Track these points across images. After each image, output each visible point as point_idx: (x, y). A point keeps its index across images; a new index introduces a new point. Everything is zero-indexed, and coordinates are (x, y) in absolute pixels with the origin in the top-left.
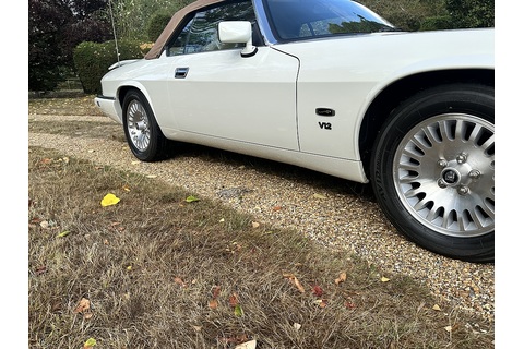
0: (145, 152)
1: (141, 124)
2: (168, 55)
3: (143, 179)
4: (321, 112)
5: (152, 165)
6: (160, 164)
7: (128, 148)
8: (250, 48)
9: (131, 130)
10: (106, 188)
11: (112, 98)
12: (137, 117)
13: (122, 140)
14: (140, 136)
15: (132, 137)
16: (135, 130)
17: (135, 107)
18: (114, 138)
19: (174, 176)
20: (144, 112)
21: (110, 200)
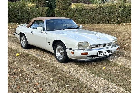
0: (24, 47)
1: (24, 41)
2: (31, 28)
3: (23, 52)
4: (49, 43)
5: (26, 50)
6: (27, 50)
7: (21, 46)
8: (42, 31)
9: (22, 42)
10: (16, 53)
11: (18, 34)
12: (23, 39)
13: (19, 43)
14: (23, 43)
15: (22, 43)
16: (23, 42)
17: (23, 37)
18: (17, 43)
19: (29, 52)
20: (25, 38)
21: (17, 54)
